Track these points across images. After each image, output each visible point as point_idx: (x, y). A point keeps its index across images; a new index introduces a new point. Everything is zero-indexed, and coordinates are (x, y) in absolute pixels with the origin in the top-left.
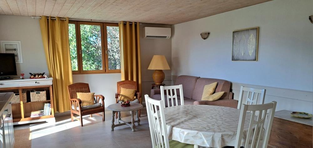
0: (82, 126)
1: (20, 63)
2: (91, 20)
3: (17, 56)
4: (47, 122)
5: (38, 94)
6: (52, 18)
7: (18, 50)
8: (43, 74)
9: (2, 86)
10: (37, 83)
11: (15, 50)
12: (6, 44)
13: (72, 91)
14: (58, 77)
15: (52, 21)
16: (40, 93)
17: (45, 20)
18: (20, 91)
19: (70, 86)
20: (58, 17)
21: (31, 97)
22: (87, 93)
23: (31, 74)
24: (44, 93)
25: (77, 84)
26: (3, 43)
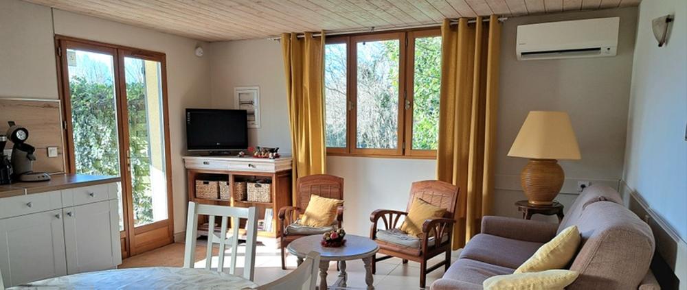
0: (284, 268)
1: (257, 126)
2: (373, 27)
3: (253, 114)
4: (263, 245)
5: (258, 189)
6: (299, 37)
7: (255, 104)
8: (276, 151)
9: (206, 166)
10: (251, 167)
11: (252, 103)
12: (241, 92)
13: (304, 190)
14: (301, 158)
15: (299, 41)
16: (260, 186)
17: (286, 41)
18: (231, 179)
19: (303, 180)
20: (306, 32)
21: (248, 192)
22: (327, 199)
23: (259, 148)
24: (266, 186)
25: (318, 177)
26: (237, 91)
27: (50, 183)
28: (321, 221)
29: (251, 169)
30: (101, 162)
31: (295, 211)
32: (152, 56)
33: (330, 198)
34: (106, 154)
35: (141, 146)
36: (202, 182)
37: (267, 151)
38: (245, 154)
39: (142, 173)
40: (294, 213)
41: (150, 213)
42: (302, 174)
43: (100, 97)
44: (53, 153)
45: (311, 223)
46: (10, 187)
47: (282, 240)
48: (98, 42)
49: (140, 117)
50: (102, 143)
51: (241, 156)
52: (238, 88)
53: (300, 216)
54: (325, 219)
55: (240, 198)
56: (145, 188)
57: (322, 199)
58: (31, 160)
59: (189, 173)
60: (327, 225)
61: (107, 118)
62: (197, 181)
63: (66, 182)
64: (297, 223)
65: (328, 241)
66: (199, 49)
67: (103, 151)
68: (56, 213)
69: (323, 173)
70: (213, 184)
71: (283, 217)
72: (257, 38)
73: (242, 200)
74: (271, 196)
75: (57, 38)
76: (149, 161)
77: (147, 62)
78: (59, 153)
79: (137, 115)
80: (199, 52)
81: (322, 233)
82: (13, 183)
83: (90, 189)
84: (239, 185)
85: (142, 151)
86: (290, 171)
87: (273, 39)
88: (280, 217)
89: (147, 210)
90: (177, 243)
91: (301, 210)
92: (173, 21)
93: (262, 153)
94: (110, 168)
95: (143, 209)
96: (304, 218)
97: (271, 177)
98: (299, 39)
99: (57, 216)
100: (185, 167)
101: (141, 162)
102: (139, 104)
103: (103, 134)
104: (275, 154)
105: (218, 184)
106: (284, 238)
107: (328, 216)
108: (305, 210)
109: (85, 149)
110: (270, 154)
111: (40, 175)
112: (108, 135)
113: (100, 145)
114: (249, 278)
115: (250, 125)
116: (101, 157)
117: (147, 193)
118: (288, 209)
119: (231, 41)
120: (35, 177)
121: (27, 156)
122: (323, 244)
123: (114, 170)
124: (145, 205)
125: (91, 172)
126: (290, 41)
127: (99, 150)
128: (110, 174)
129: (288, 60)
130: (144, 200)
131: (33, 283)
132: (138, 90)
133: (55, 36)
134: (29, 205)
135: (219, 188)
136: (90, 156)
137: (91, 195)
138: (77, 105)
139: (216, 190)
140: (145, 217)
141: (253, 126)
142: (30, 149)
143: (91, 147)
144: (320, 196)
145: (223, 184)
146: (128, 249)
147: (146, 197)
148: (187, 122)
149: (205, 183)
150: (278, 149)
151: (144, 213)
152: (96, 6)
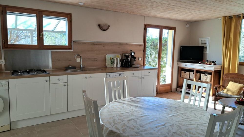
1: (207, 53)
3: (206, 48)
5: (206, 76)
6: (230, 17)
7: (208, 44)
8: (215, 62)
9: (186, 66)
10: (204, 68)
11: (206, 44)
12: (202, 39)
13: (227, 79)
14: (226, 65)
15: (230, 19)
16: (207, 75)
17: (224, 19)
18: (195, 72)
19: (226, 75)
20: (234, 15)
21: (201, 77)
22: (238, 84)
23: (207, 61)
24: (209, 76)
25: (234, 74)
26: (200, 39)
27: (139, 68)
28: (234, 93)
29: (203, 69)
30: (151, 62)
31: (221, 87)
32: (171, 28)
33: (239, 83)
34: (153, 60)
35: (164, 58)
36: (184, 72)
37: (211, 62)
38: (201, 63)
39: (163, 67)
40: (221, 88)
41: (164, 81)
42: (226, 72)
43: (153, 42)
44: (140, 59)
45: (229, 93)
46: (129, 68)
47: (215, 98)
48: (156, 25)
49: (165, 48)
50: (152, 57)
51: (200, 63)
52: (201, 38)
53: (224, 89)
54: (236, 92)
55: (198, 79)
56: (163, 72)
57: (235, 84)
58: (135, 61)
59: (179, 68)
60: (237, 95)
61: (155, 49)
62: (182, 71)
63: (142, 68)
64: (222, 92)
65: (238, 102)
66: (188, 25)
67: (152, 59)
68: (140, 77)
69: (236, 72)
70: (188, 73)
71: (216, 88)
72: (211, 19)
73: (199, 80)
74: (211, 80)
75: (145, 25)
76: (166, 63)
77: (170, 31)
78: (141, 59)
79: (164, 48)
80: (187, 26)
81: (236, 98)
82: (130, 67)
83: (150, 71)
84: (198, 74)
85: (164, 60)
86: (220, 71)
87: (218, 19)
88: (215, 89)
89: (164, 79)
90: (173, 92)
91: (224, 87)
92: (180, 16)
93: (209, 63)
94: (153, 64)
95: (162, 79)
96: (225, 91)
97: (212, 72)
98: (230, 18)
99: (140, 78)
100: (178, 66)
101: (163, 63)
102: (165, 44)
103: (153, 54)
104: (214, 63)
105: (190, 73)
106: (216, 97)
107: (238, 91)
108: (226, 87)
109: (147, 58)
110: (212, 63)
111: (137, 66)
112: (154, 54)
113: (151, 57)
114: (205, 110)
115: (204, 52)
116: (151, 61)
117: (164, 74)
118: (218, 86)
119: (200, 21)
120: (135, 66)
121: (134, 60)
122: (235, 102)
123: (155, 65)
124: (163, 78)
125: (148, 65)
126: (226, 19)
127: (151, 59)
128: (153, 67)
129: (224, 27)
130: (163, 76)
131: (137, 97)
132: (165, 40)
133: (144, 24)
134: (133, 74)
135: (190, 74)
136: (148, 60)
137: (150, 73)
138: (148, 45)
139: (189, 75)
140: (163, 81)
141: (205, 52)
142: (135, 58)
143: (149, 58)
144: (234, 82)
145: (192, 73)
146: (157, 91)
147: (164, 75)
148: (181, 50)
149: (185, 72)
150: (216, 61)
151: (163, 80)
152: (157, 14)
